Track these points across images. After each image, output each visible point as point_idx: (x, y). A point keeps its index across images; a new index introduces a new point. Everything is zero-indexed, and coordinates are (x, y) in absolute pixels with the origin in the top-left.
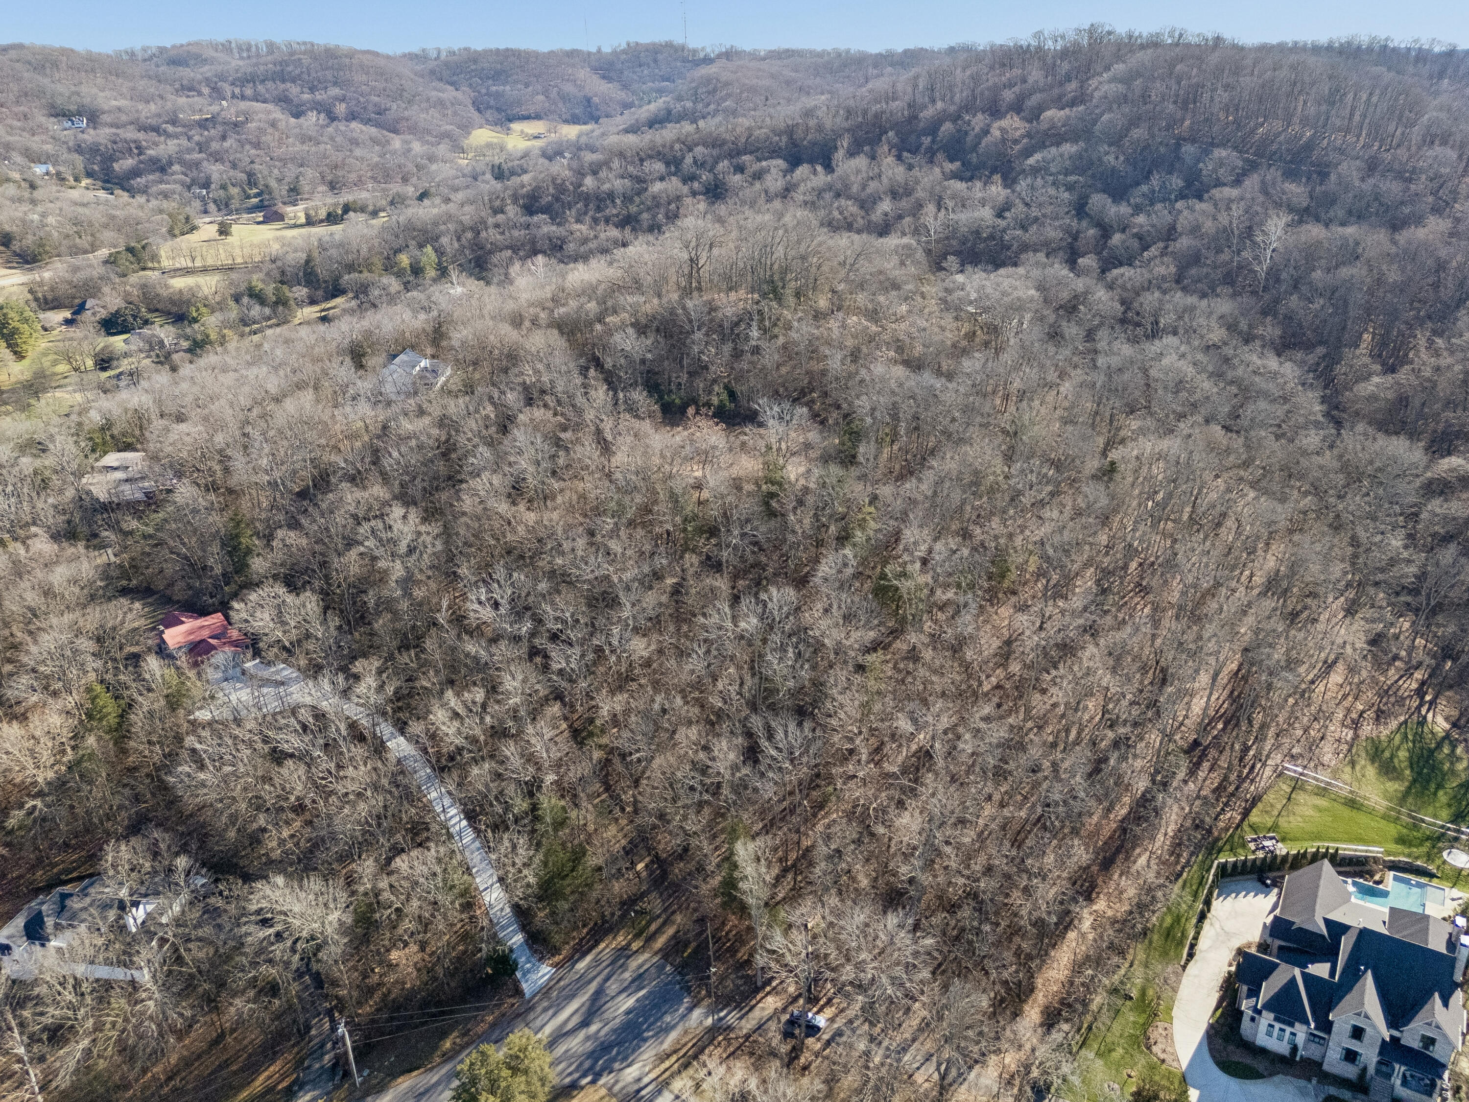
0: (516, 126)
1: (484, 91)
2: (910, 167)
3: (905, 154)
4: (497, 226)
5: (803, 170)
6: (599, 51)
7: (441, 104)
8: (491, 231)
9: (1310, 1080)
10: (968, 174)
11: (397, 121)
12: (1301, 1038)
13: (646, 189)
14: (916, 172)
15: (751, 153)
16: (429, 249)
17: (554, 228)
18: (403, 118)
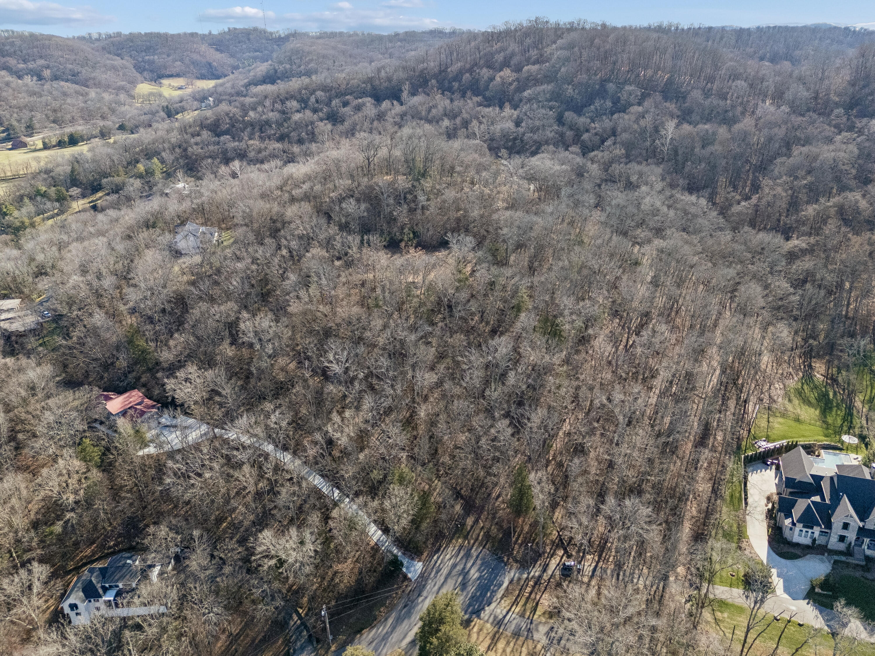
0: (165, 82)
1: (140, 59)
2: (452, 100)
3: (446, 93)
4: (197, 144)
5: (386, 104)
6: (210, 33)
7: (114, 68)
8: (195, 147)
9: (823, 555)
10: (488, 102)
11: (87, 80)
12: (817, 534)
13: (289, 119)
14: (456, 103)
15: (351, 94)
16: (155, 160)
17: (237, 143)
18: (90, 78)
